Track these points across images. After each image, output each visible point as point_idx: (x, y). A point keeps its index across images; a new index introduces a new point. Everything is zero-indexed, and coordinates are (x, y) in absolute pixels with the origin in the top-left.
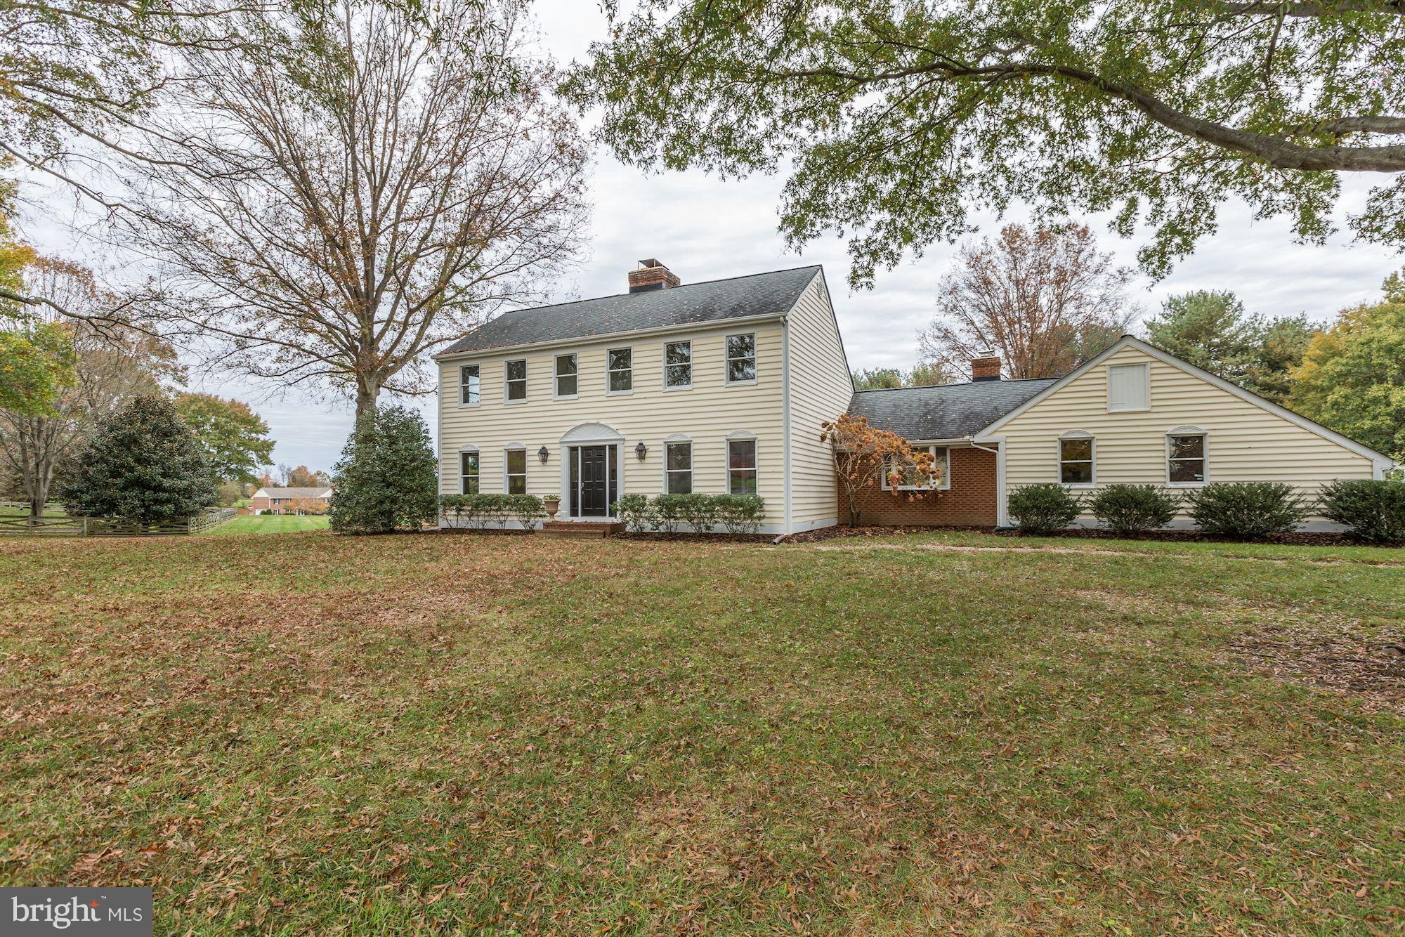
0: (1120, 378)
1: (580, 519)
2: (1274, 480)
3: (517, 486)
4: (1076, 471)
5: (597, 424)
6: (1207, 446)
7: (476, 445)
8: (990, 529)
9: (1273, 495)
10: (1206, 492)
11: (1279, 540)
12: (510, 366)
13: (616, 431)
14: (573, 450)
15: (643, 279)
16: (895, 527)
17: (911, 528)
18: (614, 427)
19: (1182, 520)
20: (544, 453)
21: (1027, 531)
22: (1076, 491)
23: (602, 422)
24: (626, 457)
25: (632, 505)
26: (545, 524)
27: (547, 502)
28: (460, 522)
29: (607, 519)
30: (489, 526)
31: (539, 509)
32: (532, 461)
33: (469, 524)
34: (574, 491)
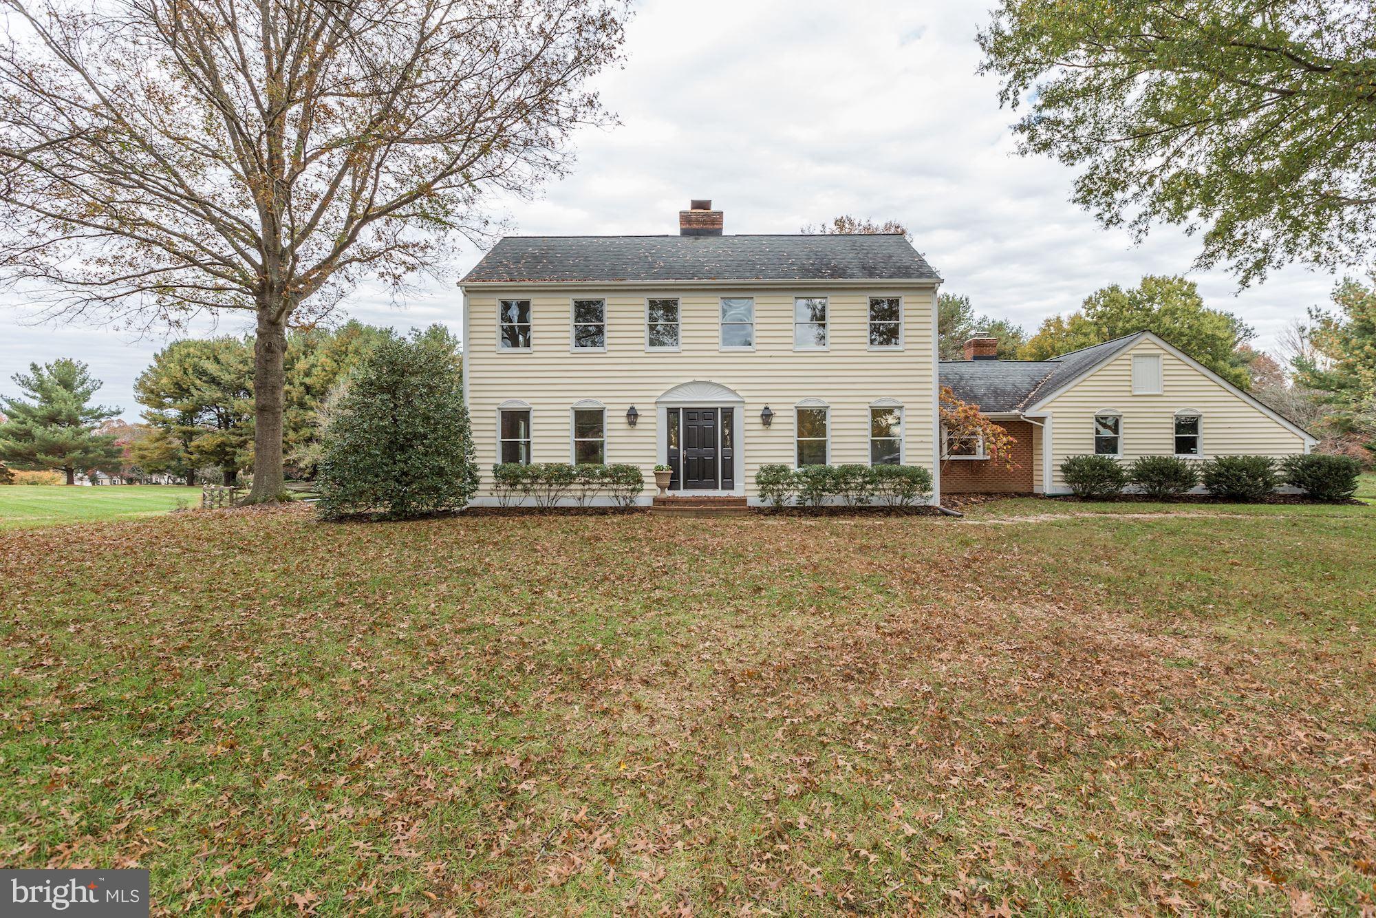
0: (1147, 364)
1: (682, 493)
3: (589, 452)
5: (709, 383)
6: (1201, 426)
7: (527, 401)
8: (1035, 495)
12: (579, 305)
13: (734, 392)
14: (673, 412)
15: (698, 221)
18: (732, 387)
19: (1200, 486)
20: (632, 416)
23: (714, 381)
24: (746, 425)
25: (771, 477)
26: (656, 500)
27: (658, 473)
28: (516, 499)
29: (720, 493)
30: (562, 503)
31: (640, 481)
32: (614, 425)
33: (530, 501)
34: (673, 460)
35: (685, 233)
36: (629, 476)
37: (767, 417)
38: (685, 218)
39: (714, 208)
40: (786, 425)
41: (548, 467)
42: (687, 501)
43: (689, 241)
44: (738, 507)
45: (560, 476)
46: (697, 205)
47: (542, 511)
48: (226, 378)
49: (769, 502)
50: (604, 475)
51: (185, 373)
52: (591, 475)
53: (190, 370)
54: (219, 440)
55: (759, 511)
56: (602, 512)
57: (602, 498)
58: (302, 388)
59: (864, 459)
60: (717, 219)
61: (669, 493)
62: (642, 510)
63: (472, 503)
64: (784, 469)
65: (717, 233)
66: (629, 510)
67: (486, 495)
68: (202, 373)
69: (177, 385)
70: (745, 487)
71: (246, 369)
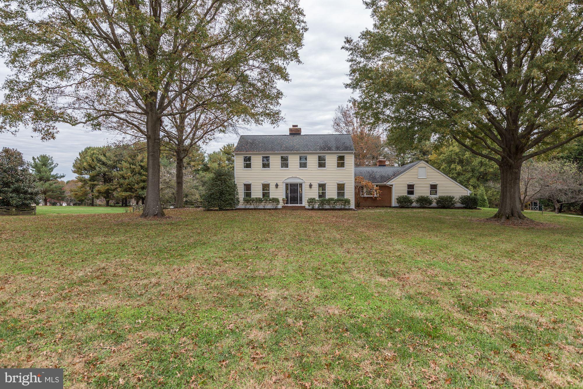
0: (420, 169)
1: (289, 205)
2: (451, 195)
3: (266, 195)
4: (411, 192)
6: (438, 187)
7: (250, 182)
8: (390, 207)
9: (451, 198)
10: (440, 198)
11: (452, 208)
12: (263, 157)
13: (302, 179)
14: (287, 185)
15: (294, 131)
16: (369, 207)
17: (368, 207)
19: (434, 204)
20: (277, 186)
21: (402, 207)
22: (412, 197)
23: (297, 177)
24: (305, 187)
25: (311, 201)
26: (283, 207)
27: (283, 200)
28: (248, 206)
29: (299, 205)
30: (260, 207)
31: (279, 202)
32: (272, 188)
33: (252, 207)
34: (287, 197)
35: (291, 134)
36: (276, 201)
37: (311, 186)
38: (291, 130)
39: (299, 127)
40: (315, 187)
41: (256, 198)
42: (290, 207)
43: (291, 137)
44: (303, 208)
45: (259, 200)
46: (294, 126)
47: (255, 209)
48: (110, 163)
49: (310, 208)
50: (270, 200)
51: (93, 161)
52: (267, 201)
53: (95, 160)
54: (107, 187)
55: (308, 209)
56: (270, 209)
57: (269, 206)
58: (140, 167)
59: (335, 197)
60: (300, 130)
61: (286, 205)
62: (279, 209)
63: (238, 207)
64: (314, 199)
65: (299, 134)
66: (276, 209)
67: (241, 205)
68: (99, 161)
69: (90, 166)
70: (305, 204)
71: (117, 159)
